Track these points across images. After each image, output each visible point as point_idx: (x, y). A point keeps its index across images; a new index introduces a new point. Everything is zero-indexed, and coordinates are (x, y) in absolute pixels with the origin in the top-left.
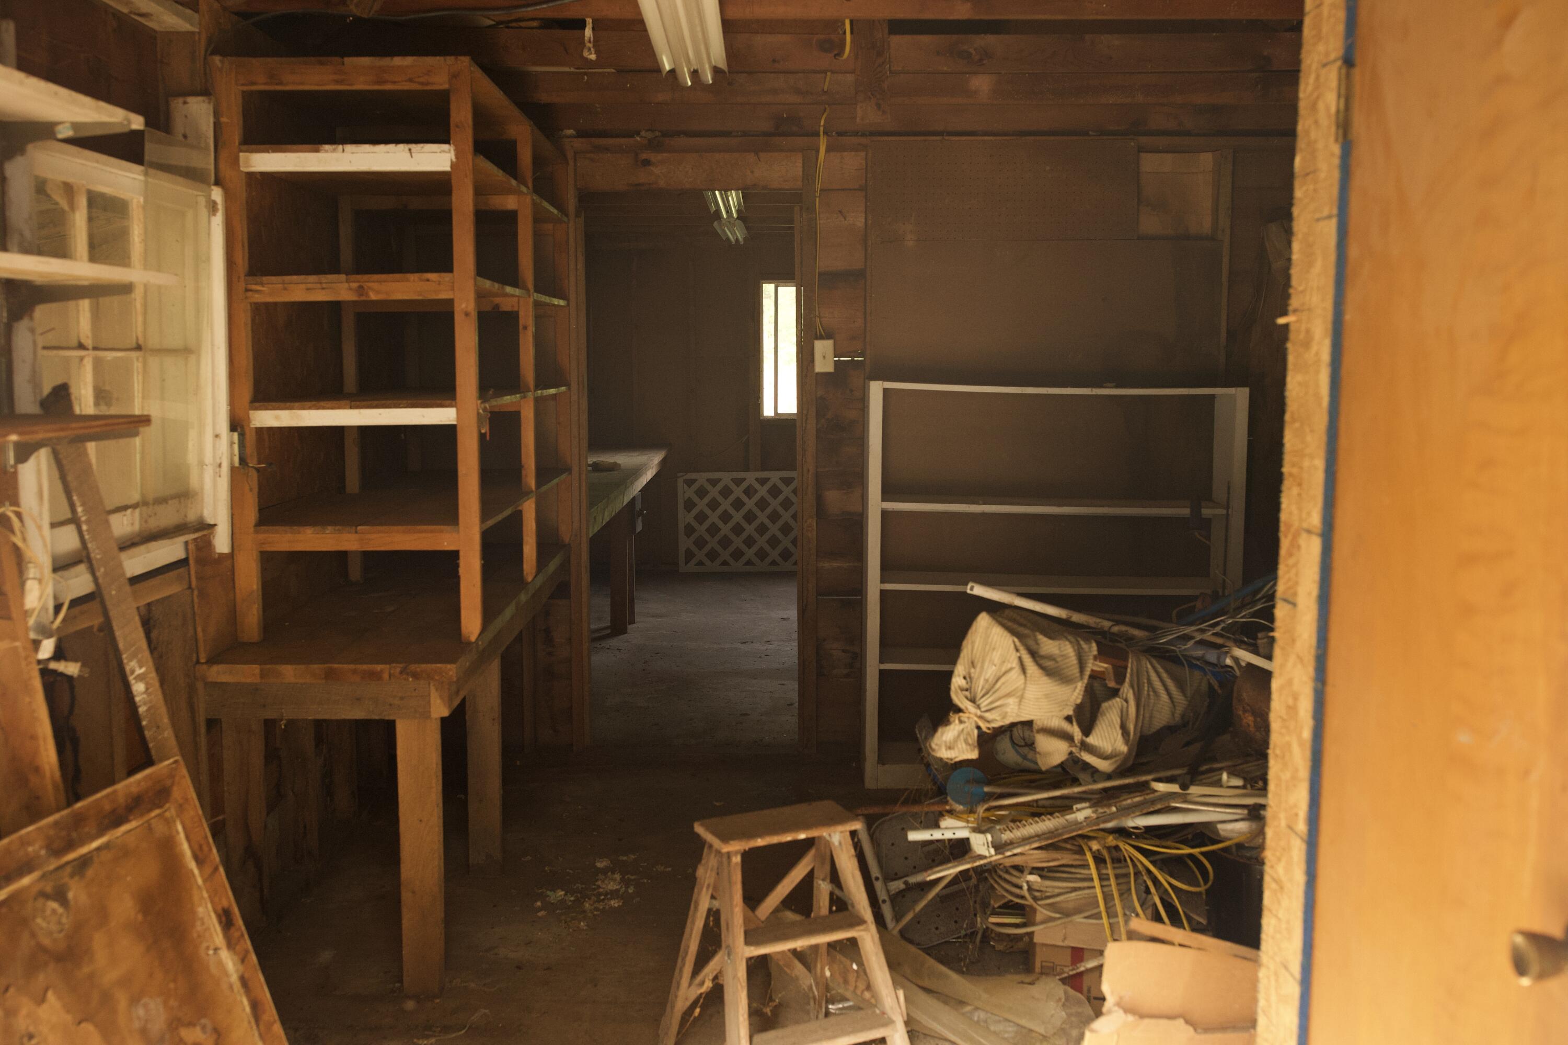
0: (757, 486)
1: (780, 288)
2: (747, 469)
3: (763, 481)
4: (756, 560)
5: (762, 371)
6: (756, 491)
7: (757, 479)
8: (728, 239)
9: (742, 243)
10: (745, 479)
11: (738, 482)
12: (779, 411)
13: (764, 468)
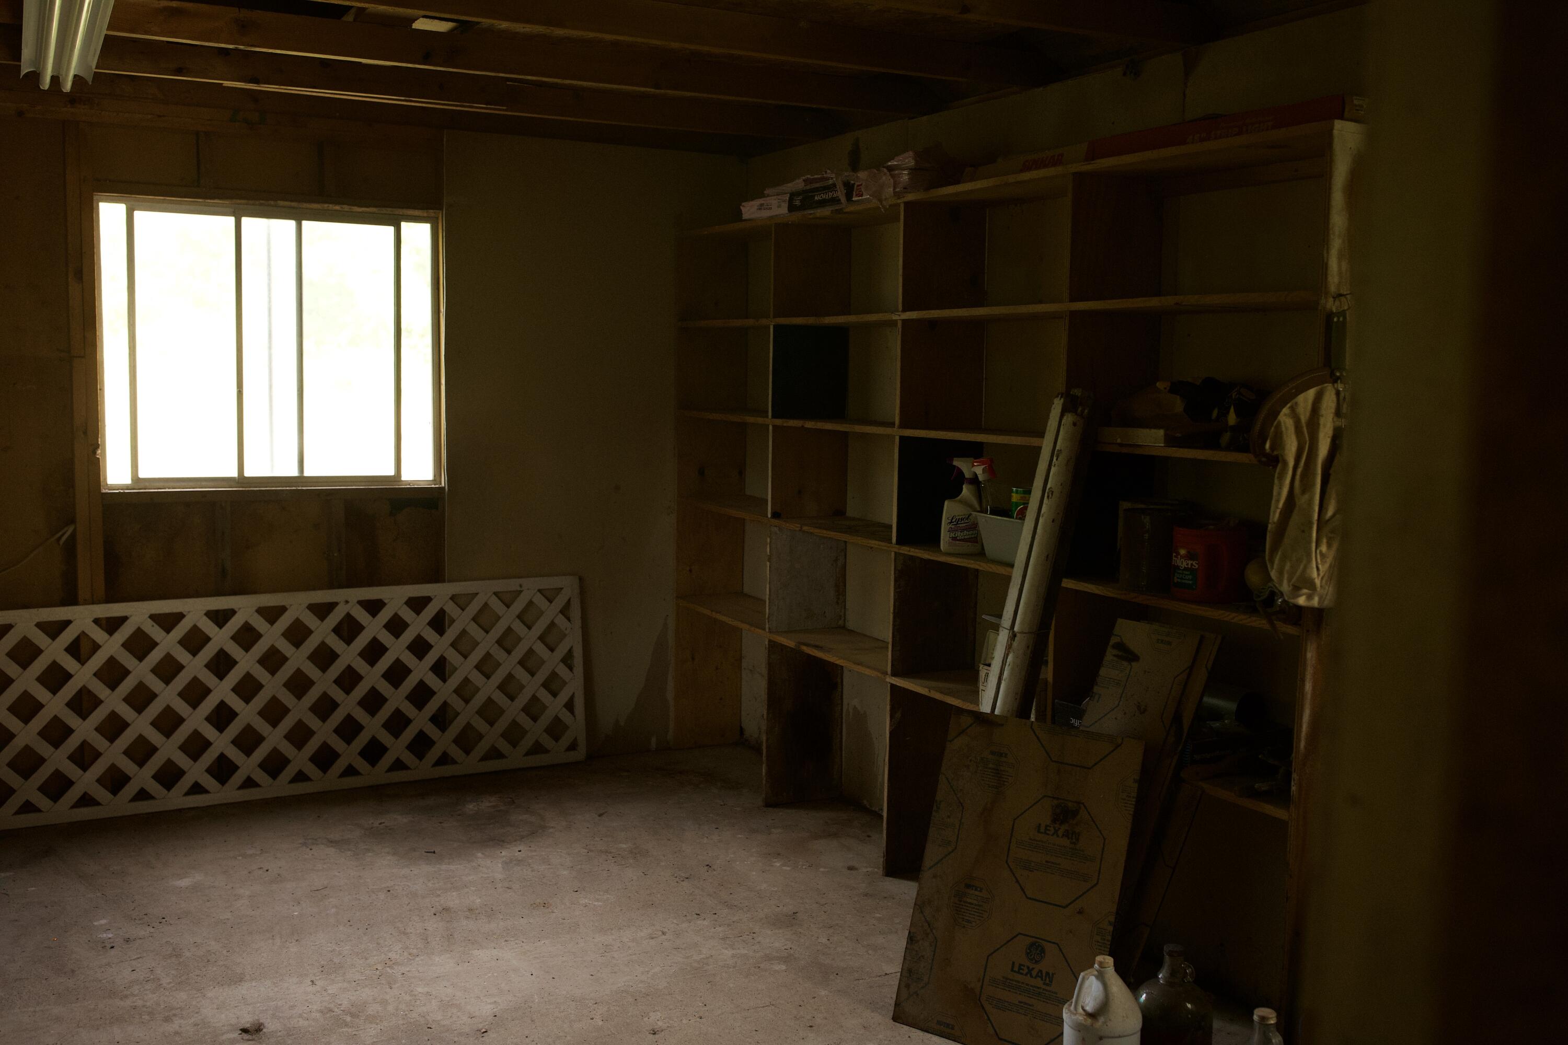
0: (98, 635)
1: (138, 214)
2: (71, 599)
3: (112, 625)
4: (101, 794)
5: (102, 389)
6: (96, 647)
7: (97, 621)
8: (35, 76)
9: (68, 86)
10: (68, 623)
11: (54, 629)
12: (142, 474)
13: (111, 598)
